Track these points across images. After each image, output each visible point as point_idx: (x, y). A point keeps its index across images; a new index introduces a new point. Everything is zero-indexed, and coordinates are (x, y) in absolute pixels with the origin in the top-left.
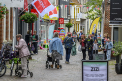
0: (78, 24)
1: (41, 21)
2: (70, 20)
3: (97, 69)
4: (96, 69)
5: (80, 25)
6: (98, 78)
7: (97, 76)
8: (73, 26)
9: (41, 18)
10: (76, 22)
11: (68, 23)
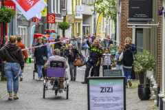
0: (79, 24)
1: (19, 20)
2: (65, 17)
3: (110, 90)
4: (107, 89)
5: (82, 25)
6: (111, 102)
7: (109, 100)
8: (71, 27)
9: (18, 15)
10: (75, 19)
11: (62, 21)
